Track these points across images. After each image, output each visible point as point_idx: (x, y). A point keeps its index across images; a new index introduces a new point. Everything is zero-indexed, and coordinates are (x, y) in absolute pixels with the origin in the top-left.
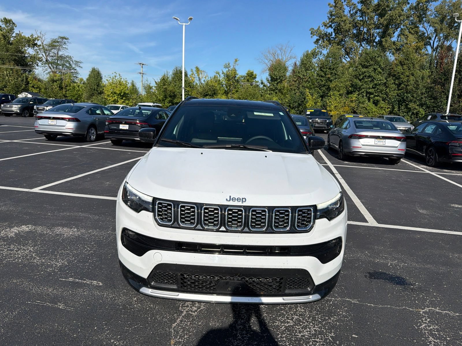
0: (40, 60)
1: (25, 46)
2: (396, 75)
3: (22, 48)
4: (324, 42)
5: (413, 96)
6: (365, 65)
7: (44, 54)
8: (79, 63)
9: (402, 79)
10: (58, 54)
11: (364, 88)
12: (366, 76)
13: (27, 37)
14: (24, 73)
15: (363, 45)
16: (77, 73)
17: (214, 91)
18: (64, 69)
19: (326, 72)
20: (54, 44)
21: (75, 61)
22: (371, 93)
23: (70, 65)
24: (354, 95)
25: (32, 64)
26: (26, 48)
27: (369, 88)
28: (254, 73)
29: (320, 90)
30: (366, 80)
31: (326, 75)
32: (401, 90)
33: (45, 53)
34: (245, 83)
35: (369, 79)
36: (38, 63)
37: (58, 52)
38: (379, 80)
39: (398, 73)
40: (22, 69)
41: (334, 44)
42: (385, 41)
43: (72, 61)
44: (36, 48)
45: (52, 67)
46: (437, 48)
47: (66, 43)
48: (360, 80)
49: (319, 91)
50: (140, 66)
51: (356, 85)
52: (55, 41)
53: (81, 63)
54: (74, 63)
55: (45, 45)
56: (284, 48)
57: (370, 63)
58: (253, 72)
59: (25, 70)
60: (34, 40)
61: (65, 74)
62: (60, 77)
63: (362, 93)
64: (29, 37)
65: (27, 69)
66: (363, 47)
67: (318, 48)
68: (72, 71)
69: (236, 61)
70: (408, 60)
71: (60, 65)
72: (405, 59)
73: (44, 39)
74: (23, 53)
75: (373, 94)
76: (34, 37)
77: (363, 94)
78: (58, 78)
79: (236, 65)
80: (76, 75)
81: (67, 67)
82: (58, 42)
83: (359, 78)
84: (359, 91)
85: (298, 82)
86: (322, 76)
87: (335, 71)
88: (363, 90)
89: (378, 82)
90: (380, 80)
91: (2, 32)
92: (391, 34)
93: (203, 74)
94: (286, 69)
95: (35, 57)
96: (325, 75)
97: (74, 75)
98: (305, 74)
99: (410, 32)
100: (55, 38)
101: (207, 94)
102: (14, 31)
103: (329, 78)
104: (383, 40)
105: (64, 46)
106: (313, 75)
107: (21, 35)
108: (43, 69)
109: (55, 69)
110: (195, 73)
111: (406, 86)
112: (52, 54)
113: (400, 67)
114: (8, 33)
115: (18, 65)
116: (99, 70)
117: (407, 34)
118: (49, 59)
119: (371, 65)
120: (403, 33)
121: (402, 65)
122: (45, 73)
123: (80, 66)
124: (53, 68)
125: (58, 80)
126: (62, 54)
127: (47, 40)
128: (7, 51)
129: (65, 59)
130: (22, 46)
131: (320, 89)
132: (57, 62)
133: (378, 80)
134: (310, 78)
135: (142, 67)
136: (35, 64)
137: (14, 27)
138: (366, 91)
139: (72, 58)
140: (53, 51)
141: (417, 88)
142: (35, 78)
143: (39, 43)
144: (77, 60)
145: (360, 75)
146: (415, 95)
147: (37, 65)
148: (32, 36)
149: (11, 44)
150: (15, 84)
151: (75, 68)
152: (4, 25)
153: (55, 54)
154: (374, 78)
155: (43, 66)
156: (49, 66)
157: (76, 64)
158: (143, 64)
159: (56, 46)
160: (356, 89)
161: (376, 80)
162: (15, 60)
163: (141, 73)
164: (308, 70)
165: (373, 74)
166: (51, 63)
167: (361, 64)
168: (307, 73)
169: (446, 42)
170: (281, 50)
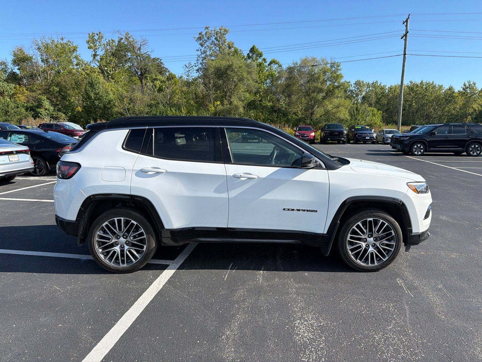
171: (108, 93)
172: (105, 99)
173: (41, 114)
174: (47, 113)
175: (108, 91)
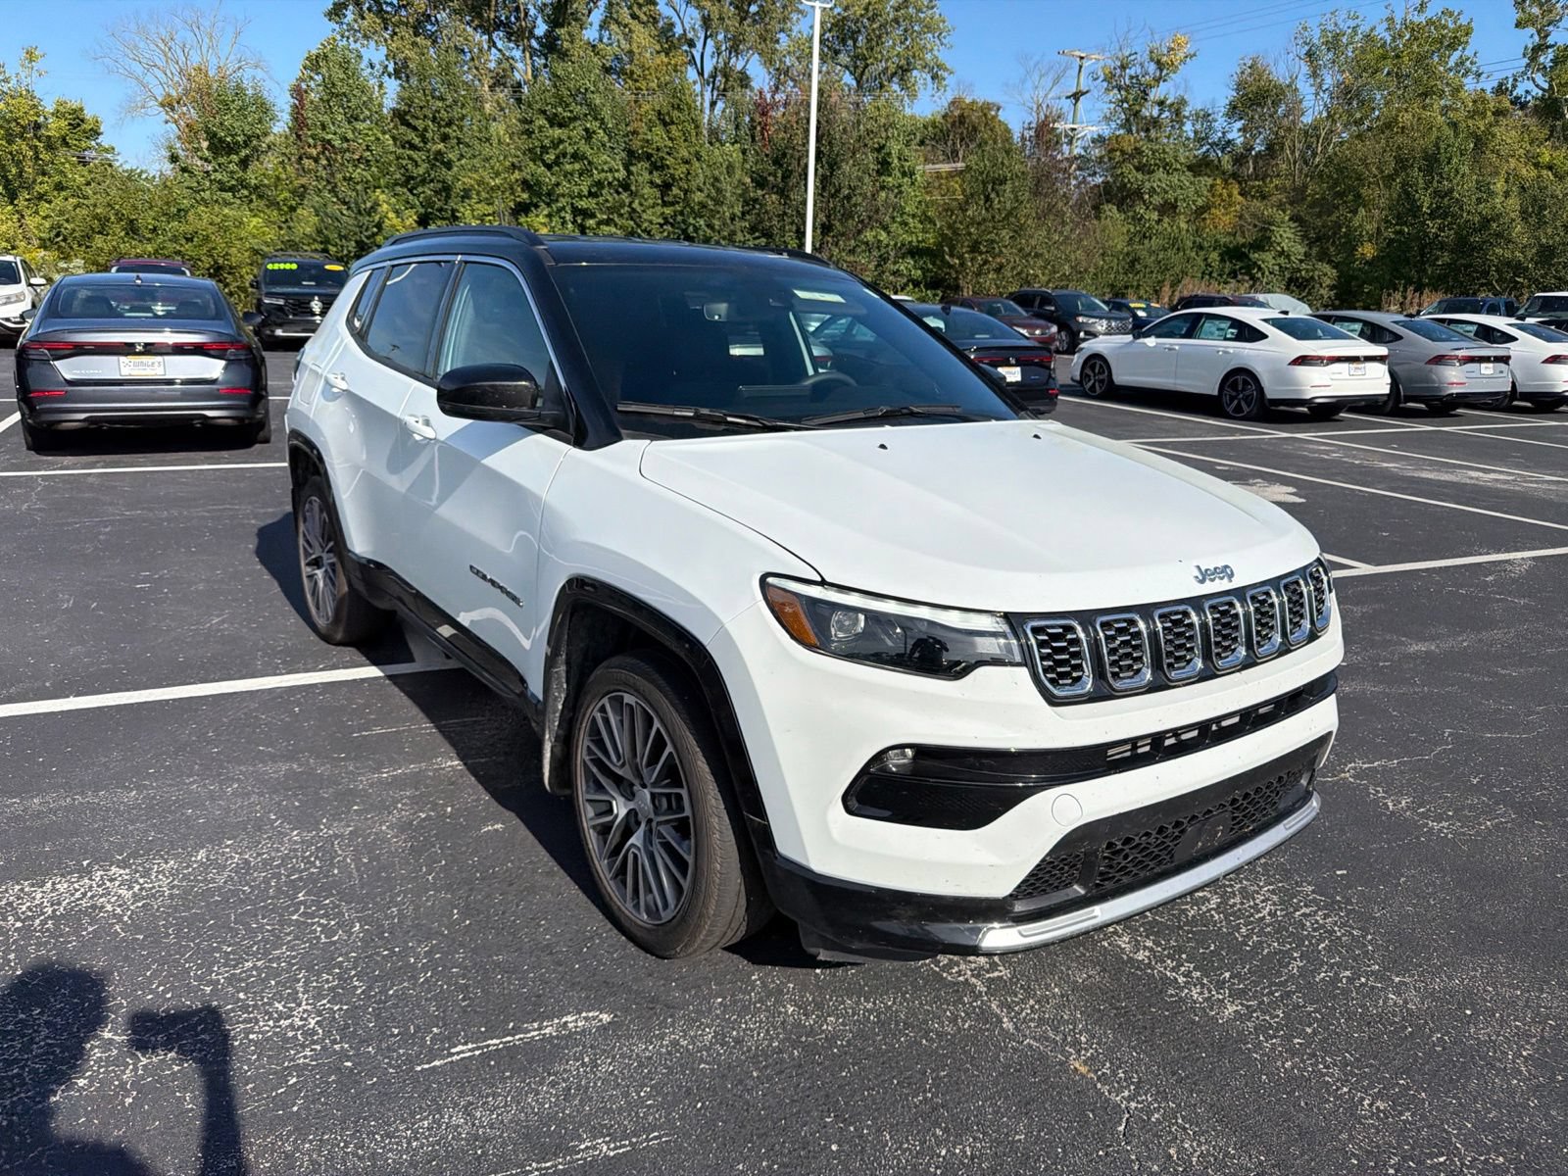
2: (652, 155)
4: (363, 18)
5: (710, 226)
6: (555, 115)
9: (672, 171)
11: (563, 196)
12: (564, 155)
15: (499, 44)
19: (425, 130)
22: (587, 214)
24: (537, 216)
27: (580, 196)
28: (88, 114)
29: (414, 195)
30: (568, 167)
31: (426, 143)
32: (672, 204)
35: (577, 166)
38: (606, 168)
39: (658, 149)
41: (403, 31)
42: (567, 37)
46: (714, 76)
48: (549, 167)
49: (411, 197)
51: (539, 183)
56: (206, 23)
57: (571, 111)
58: (81, 109)
63: (560, 210)
66: (500, 50)
67: (343, 37)
70: (679, 108)
72: (673, 106)
75: (593, 216)
77: (563, 214)
79: (35, 74)
83: (543, 161)
84: (548, 205)
85: (325, 162)
86: (413, 147)
87: (455, 128)
88: (563, 202)
89: (604, 174)
90: (611, 170)
92: (583, 15)
94: (264, 108)
96: (424, 140)
98: (350, 135)
99: (634, 16)
103: (439, 153)
104: (561, 31)
106: (378, 139)
111: (686, 192)
113: (659, 130)
117: (626, 21)
119: (575, 119)
120: (615, 16)
121: (665, 124)
131: (411, 191)
133: (603, 171)
134: (368, 148)
138: (572, 204)
141: (718, 202)
145: (545, 149)
146: (717, 223)
154: (590, 163)
160: (539, 195)
161: (596, 169)
164: (356, 119)
165: (584, 147)
167: (544, 112)
168: (354, 130)
169: (733, 60)
170: (196, 30)
171: (1489, 189)
172: (1472, 211)
173: (1260, 268)
174: (1279, 265)
175: (1489, 183)
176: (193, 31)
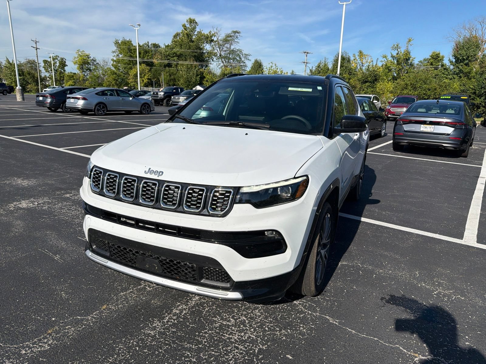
0: (215, 55)
1: (203, 43)
3: (201, 45)
7: (218, 50)
8: (248, 56)
10: (230, 48)
13: (206, 34)
14: (201, 68)
16: (246, 66)
17: (375, 76)
18: (235, 63)
20: (228, 39)
21: (245, 54)
23: (240, 58)
25: (209, 59)
26: (204, 45)
28: (441, 55)
33: (220, 48)
34: (427, 67)
36: (213, 58)
37: (230, 46)
40: (199, 65)
43: (242, 55)
44: (213, 44)
45: (224, 62)
47: (238, 36)
50: (305, 55)
52: (228, 36)
53: (249, 55)
54: (244, 56)
55: (220, 40)
58: (439, 54)
59: (202, 65)
60: (211, 37)
61: (235, 68)
62: (230, 71)
64: (207, 34)
65: (204, 64)
68: (242, 64)
69: (409, 41)
71: (232, 59)
73: (219, 35)
74: (201, 49)
76: (212, 33)
78: (229, 72)
79: (410, 46)
80: (245, 68)
81: (237, 60)
82: (231, 36)
91: (187, 32)
93: (367, 58)
95: (211, 53)
97: (243, 69)
100: (229, 33)
101: (367, 80)
102: (196, 29)
105: (236, 40)
107: (201, 32)
108: (217, 64)
109: (227, 63)
110: (357, 58)
112: (225, 49)
114: (192, 31)
115: (196, 61)
116: (261, 62)
118: (223, 53)
122: (218, 67)
123: (248, 59)
124: (226, 62)
125: (228, 74)
126: (234, 48)
127: (222, 36)
128: (190, 48)
129: (236, 53)
130: (202, 43)
132: (229, 56)
135: (307, 56)
136: (211, 59)
137: (197, 26)
139: (243, 51)
140: (226, 45)
142: (210, 72)
143: (215, 39)
144: (247, 53)
147: (213, 60)
148: (210, 32)
149: (193, 42)
150: (187, 78)
151: (244, 62)
152: (189, 25)
153: (228, 48)
155: (217, 61)
156: (222, 61)
157: (245, 57)
158: (308, 53)
159: (229, 41)
162: (195, 56)
163: (305, 62)
166: (225, 58)
170: (482, 24)
176: (481, 24)
